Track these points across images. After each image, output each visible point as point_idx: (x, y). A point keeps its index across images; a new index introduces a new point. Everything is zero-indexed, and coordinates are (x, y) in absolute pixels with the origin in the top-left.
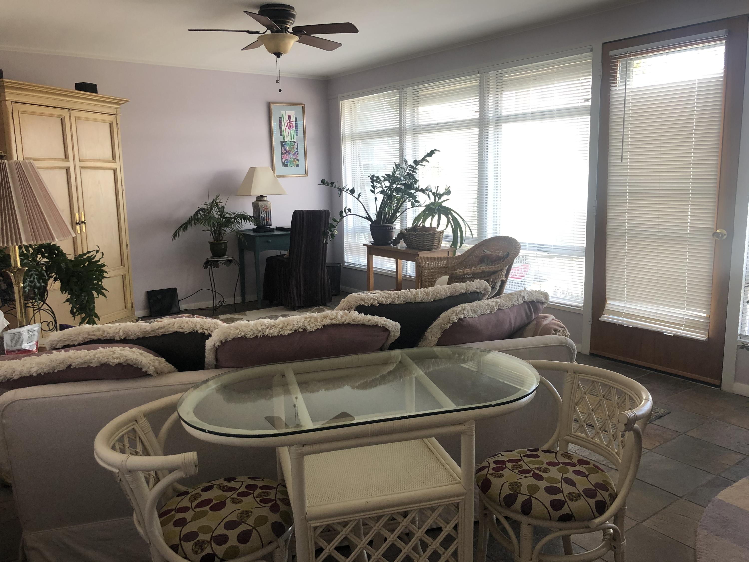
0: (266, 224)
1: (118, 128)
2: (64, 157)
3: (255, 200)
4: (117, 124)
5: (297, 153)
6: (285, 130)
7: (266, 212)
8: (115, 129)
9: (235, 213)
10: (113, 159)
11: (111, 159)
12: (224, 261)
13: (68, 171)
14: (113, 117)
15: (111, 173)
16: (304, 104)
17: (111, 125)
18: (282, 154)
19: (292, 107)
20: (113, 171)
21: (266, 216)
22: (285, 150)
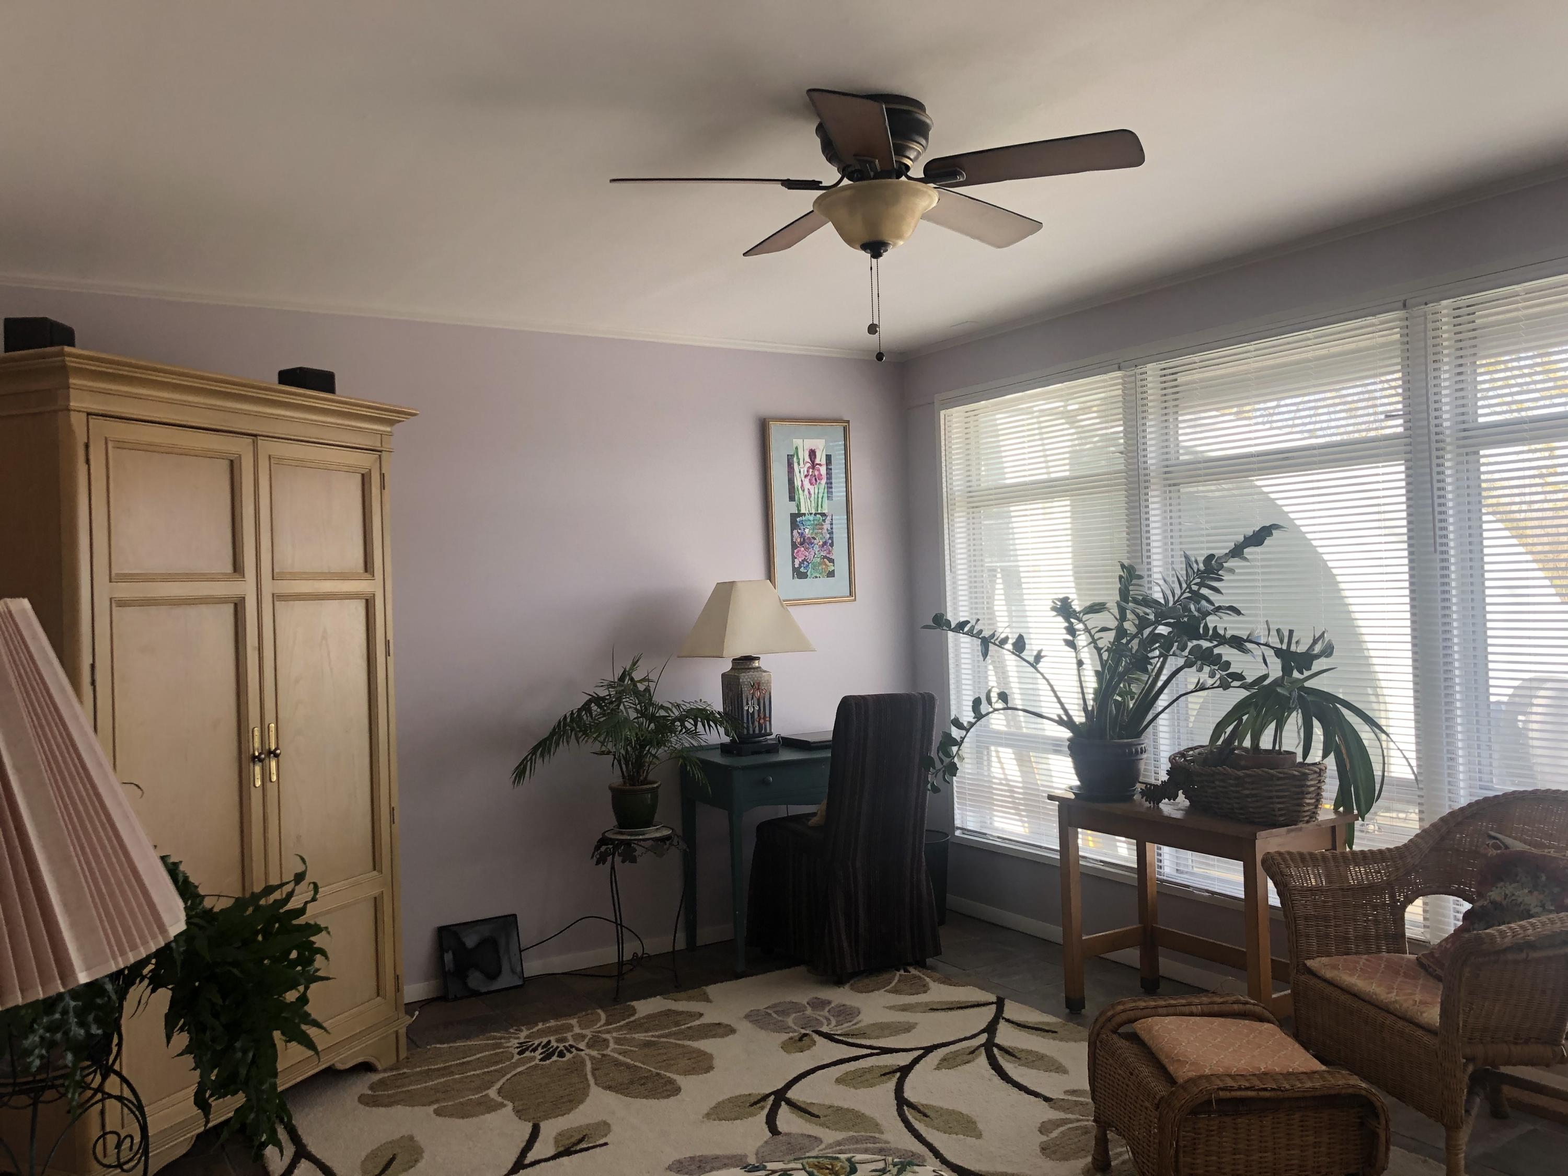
0: (757, 731)
1: (383, 487)
2: (229, 569)
3: (727, 666)
4: (382, 476)
5: (828, 544)
6: (802, 485)
7: (759, 700)
8: (375, 490)
9: (678, 706)
10: (366, 570)
11: (361, 570)
12: (650, 842)
13: (238, 606)
14: (373, 456)
15: (358, 608)
16: (848, 422)
17: (365, 480)
18: (794, 546)
19: (819, 427)
20: (364, 601)
21: (759, 711)
22: (801, 535)
